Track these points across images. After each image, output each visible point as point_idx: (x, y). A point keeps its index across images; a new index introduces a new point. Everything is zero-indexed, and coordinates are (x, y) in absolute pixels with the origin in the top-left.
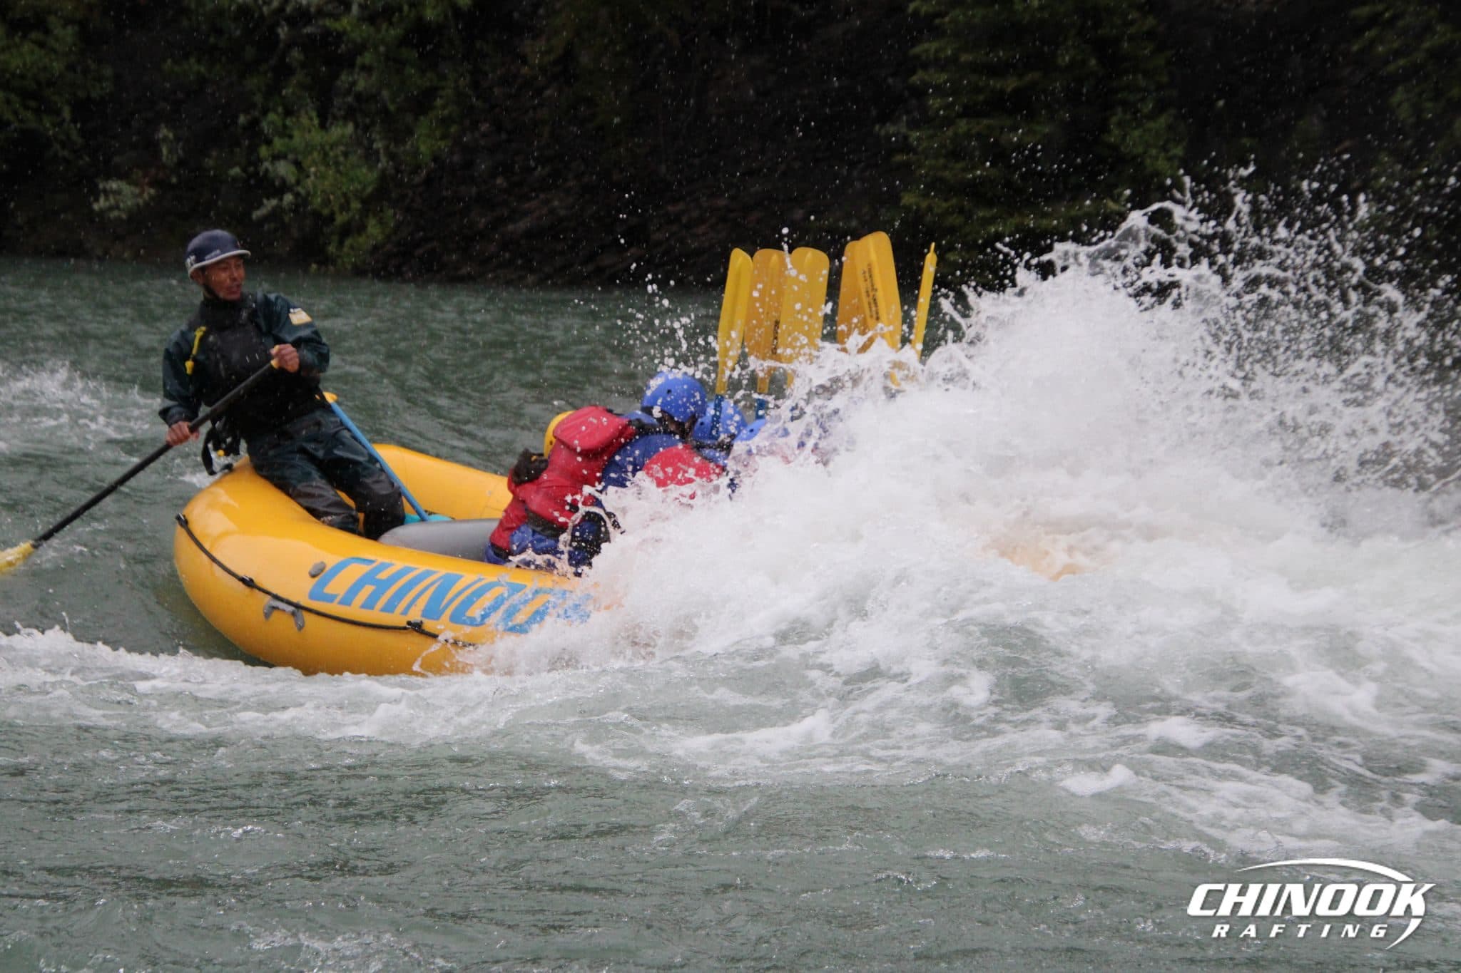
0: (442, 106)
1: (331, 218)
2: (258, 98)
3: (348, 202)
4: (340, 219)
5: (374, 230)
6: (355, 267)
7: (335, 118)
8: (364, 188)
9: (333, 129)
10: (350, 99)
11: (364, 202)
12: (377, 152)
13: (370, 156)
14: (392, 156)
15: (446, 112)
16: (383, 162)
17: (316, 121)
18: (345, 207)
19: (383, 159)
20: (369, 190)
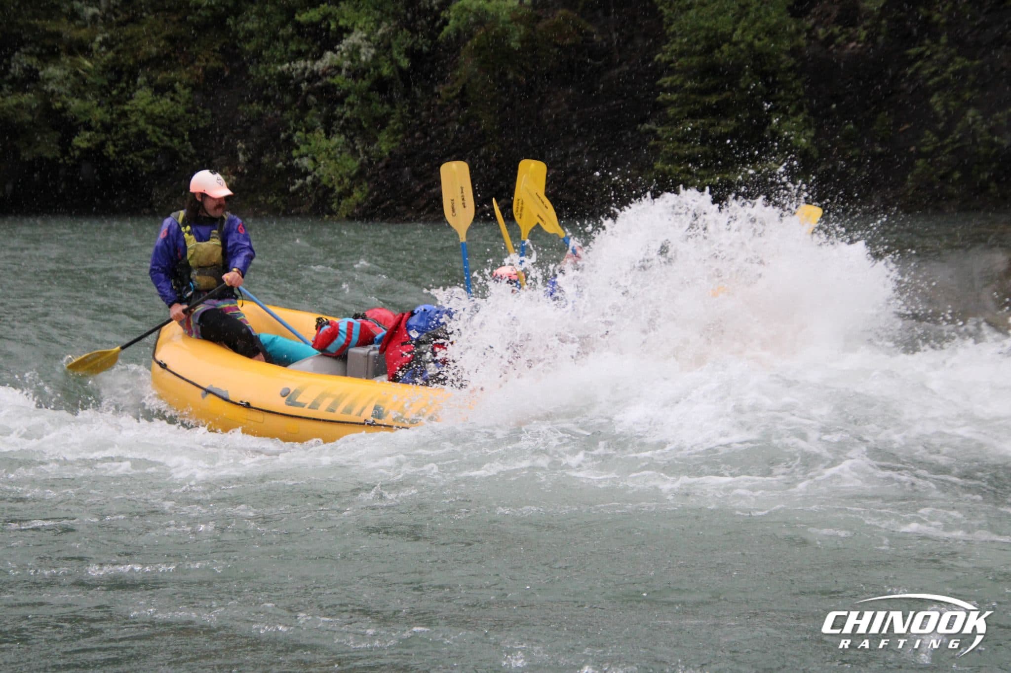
0: (393, 123)
1: (332, 190)
2: (292, 123)
3: (342, 179)
4: (338, 189)
5: (357, 195)
6: (347, 216)
7: (334, 132)
8: (351, 172)
9: (333, 139)
10: (342, 122)
11: (352, 179)
12: (358, 150)
13: (354, 153)
14: (366, 153)
15: (396, 127)
16: (362, 157)
17: (324, 135)
18: (339, 183)
19: (362, 155)
20: (354, 172)
